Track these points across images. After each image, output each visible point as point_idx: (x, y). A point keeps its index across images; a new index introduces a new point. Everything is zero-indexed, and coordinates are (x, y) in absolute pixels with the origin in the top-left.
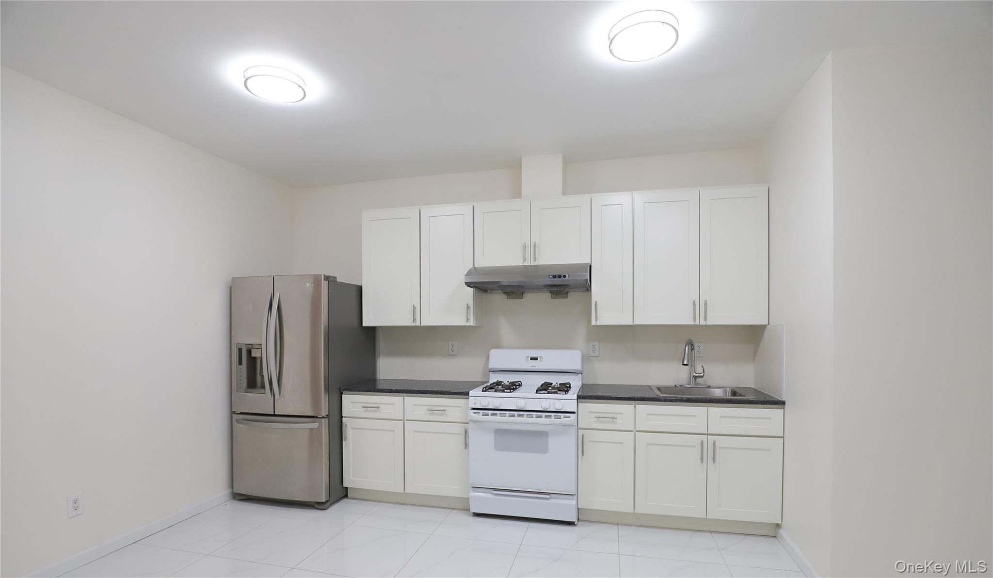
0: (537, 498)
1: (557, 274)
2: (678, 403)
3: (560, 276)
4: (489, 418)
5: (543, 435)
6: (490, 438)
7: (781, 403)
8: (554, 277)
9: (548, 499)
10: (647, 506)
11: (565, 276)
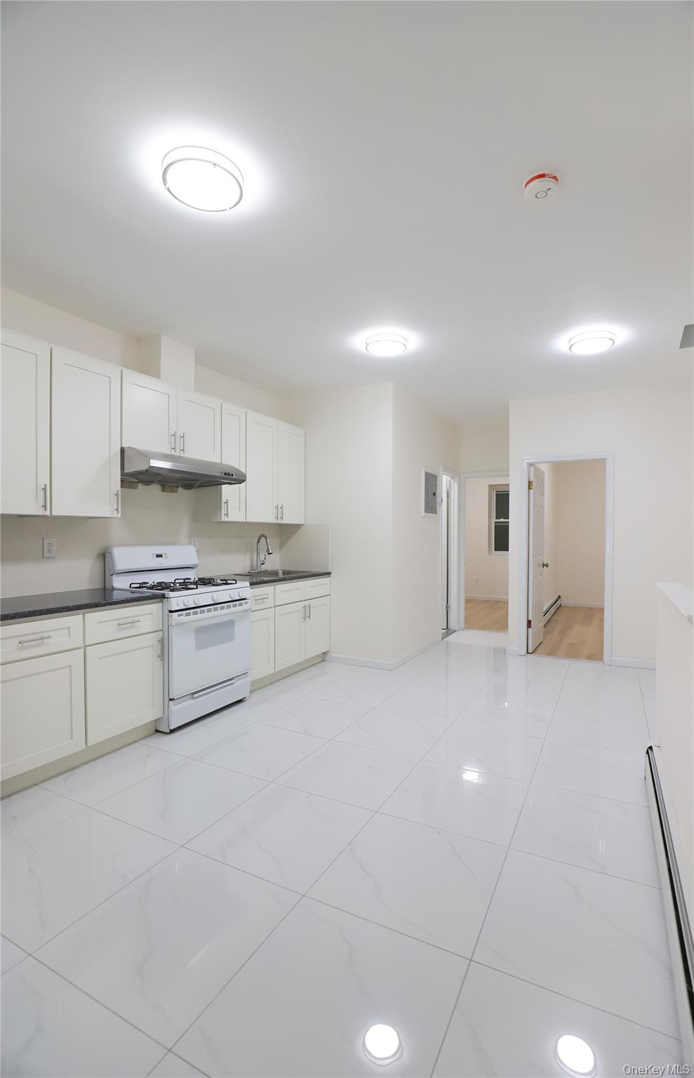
0: (213, 691)
1: (228, 472)
2: (288, 581)
3: (229, 475)
4: (192, 617)
5: (230, 624)
6: (191, 639)
7: (329, 574)
8: (225, 474)
9: (232, 684)
10: (283, 663)
11: (232, 475)
